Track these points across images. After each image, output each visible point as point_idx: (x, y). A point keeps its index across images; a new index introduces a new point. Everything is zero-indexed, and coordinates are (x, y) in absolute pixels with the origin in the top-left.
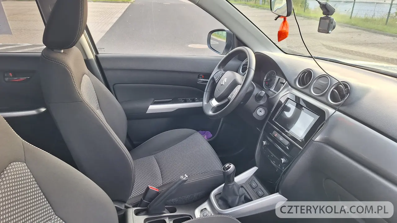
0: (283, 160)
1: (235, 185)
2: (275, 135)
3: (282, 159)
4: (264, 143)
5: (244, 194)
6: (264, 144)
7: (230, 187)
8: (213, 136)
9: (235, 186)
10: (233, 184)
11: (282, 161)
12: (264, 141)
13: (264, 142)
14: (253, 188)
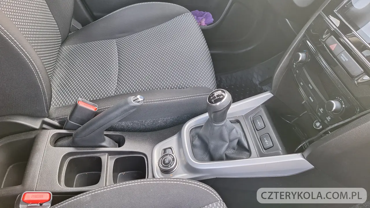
0: (336, 105)
1: (226, 126)
2: (330, 46)
3: (333, 102)
4: (302, 56)
5: (239, 138)
6: (300, 59)
7: (216, 128)
8: (214, 22)
9: (224, 127)
10: (223, 125)
11: (332, 105)
12: (301, 52)
13: (300, 54)
14: (256, 129)
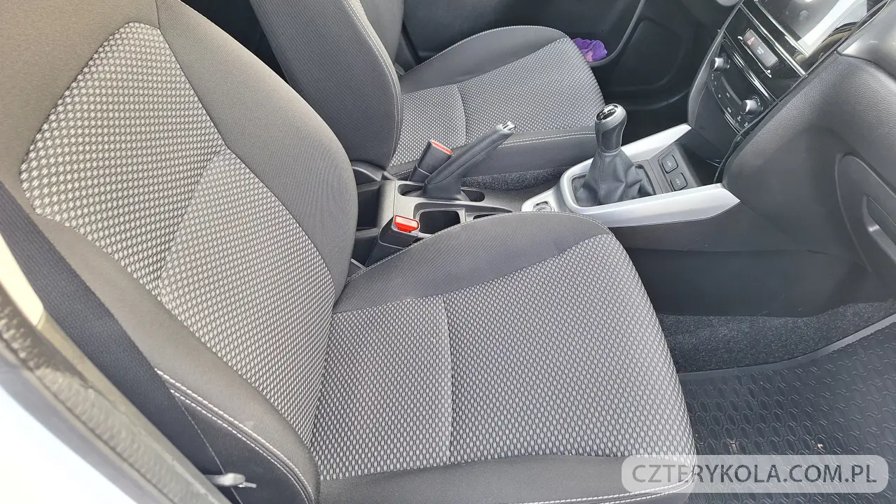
0: (750, 104)
1: (621, 157)
2: (749, 41)
3: (747, 101)
4: (718, 62)
5: (641, 181)
6: (717, 65)
7: (608, 160)
9: (618, 159)
10: (616, 156)
11: (746, 105)
12: (718, 57)
14: (665, 172)
